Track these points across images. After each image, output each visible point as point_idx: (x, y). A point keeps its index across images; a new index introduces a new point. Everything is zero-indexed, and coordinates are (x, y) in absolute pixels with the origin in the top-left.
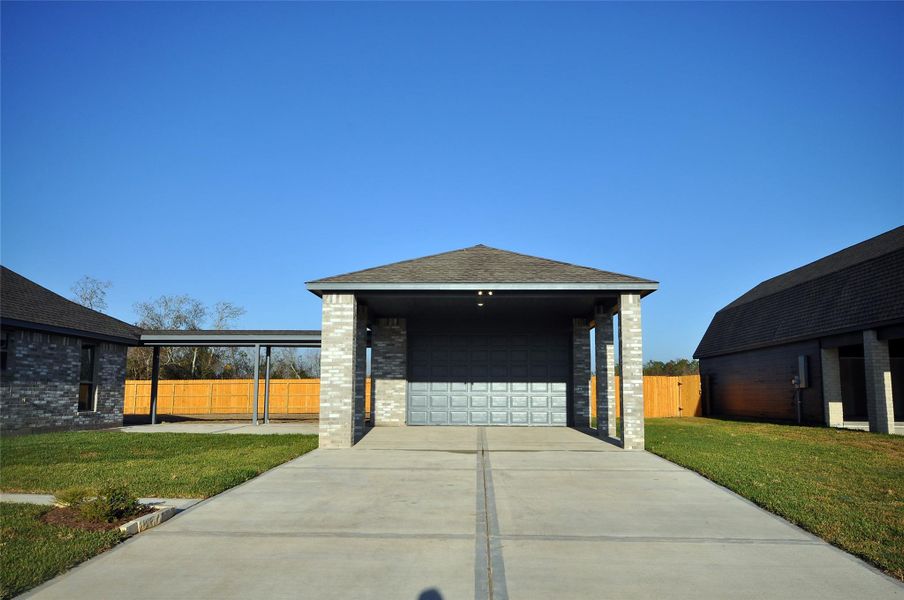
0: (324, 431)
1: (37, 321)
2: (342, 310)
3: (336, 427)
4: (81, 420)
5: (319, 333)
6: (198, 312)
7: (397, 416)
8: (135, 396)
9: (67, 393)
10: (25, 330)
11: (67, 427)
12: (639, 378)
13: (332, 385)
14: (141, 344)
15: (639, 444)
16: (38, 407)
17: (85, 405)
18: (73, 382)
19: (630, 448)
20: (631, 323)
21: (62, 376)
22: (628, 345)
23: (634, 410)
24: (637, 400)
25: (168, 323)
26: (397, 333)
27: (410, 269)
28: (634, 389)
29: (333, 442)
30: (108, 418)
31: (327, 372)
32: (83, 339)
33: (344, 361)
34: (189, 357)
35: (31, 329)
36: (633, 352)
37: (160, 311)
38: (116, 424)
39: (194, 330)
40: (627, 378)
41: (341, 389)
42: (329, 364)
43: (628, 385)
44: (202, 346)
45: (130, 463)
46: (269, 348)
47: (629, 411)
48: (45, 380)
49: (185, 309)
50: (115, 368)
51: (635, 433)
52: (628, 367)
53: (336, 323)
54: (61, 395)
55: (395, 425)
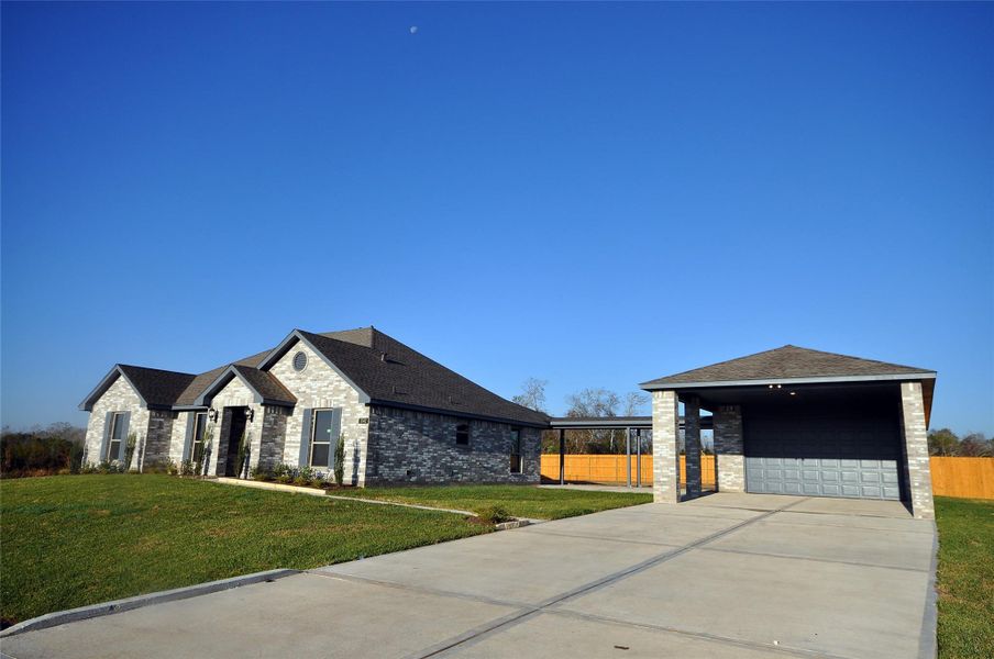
0: (657, 491)
1: (483, 413)
2: (667, 402)
3: (666, 488)
4: (512, 479)
5: (651, 418)
6: (614, 400)
7: (737, 484)
8: (549, 464)
9: (504, 460)
10: (478, 420)
11: (504, 482)
12: (924, 455)
13: (661, 457)
14: (551, 427)
15: (928, 514)
16: (487, 468)
17: (515, 469)
18: (507, 453)
19: (920, 517)
20: (913, 408)
21: (500, 449)
22: (911, 427)
23: (921, 484)
24: (925, 476)
25: (591, 411)
26: (734, 417)
27: (719, 370)
28: (920, 465)
29: (664, 498)
30: (531, 479)
31: (657, 447)
32: (512, 425)
33: (670, 439)
34: (607, 438)
35: (480, 419)
36: (916, 433)
37: (585, 401)
38: (535, 483)
39: (611, 416)
40: (912, 455)
41: (669, 460)
42: (658, 442)
43: (914, 462)
44: (619, 429)
45: (525, 502)
46: (639, 430)
47: (917, 484)
48: (490, 451)
49: (604, 398)
50: (534, 444)
51: (923, 504)
52: (912, 446)
53: (662, 412)
54: (499, 461)
55: (735, 492)
